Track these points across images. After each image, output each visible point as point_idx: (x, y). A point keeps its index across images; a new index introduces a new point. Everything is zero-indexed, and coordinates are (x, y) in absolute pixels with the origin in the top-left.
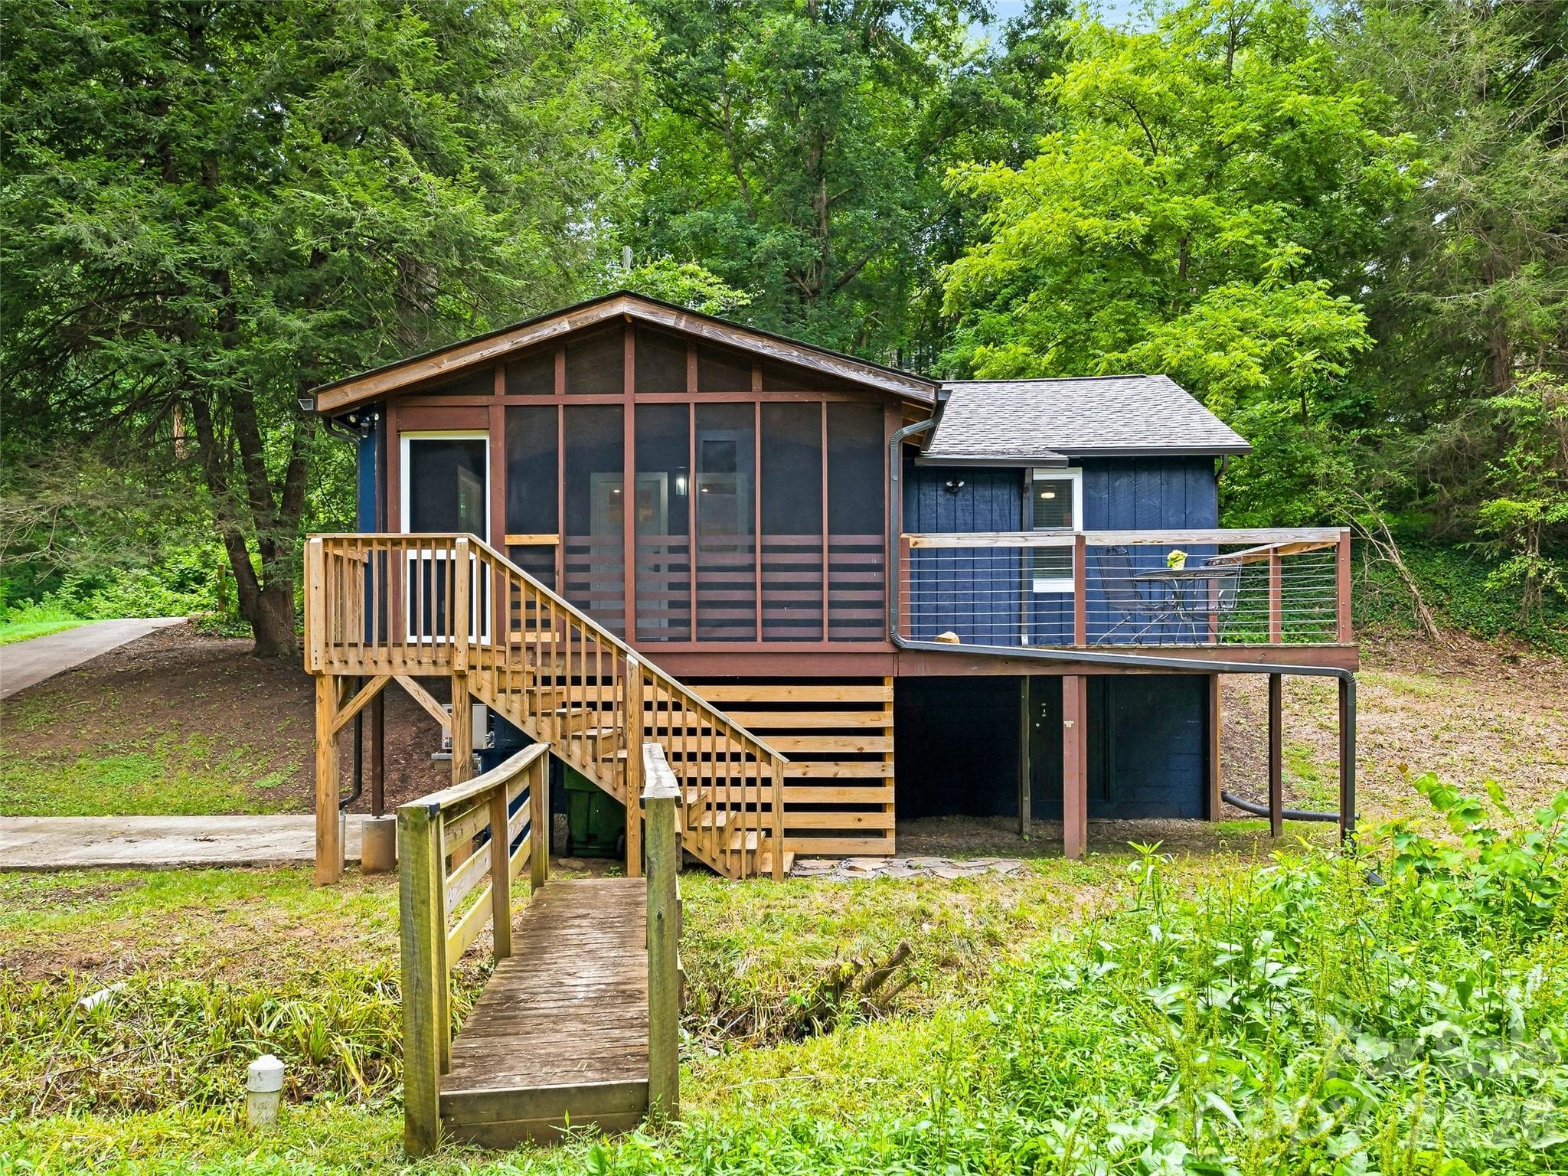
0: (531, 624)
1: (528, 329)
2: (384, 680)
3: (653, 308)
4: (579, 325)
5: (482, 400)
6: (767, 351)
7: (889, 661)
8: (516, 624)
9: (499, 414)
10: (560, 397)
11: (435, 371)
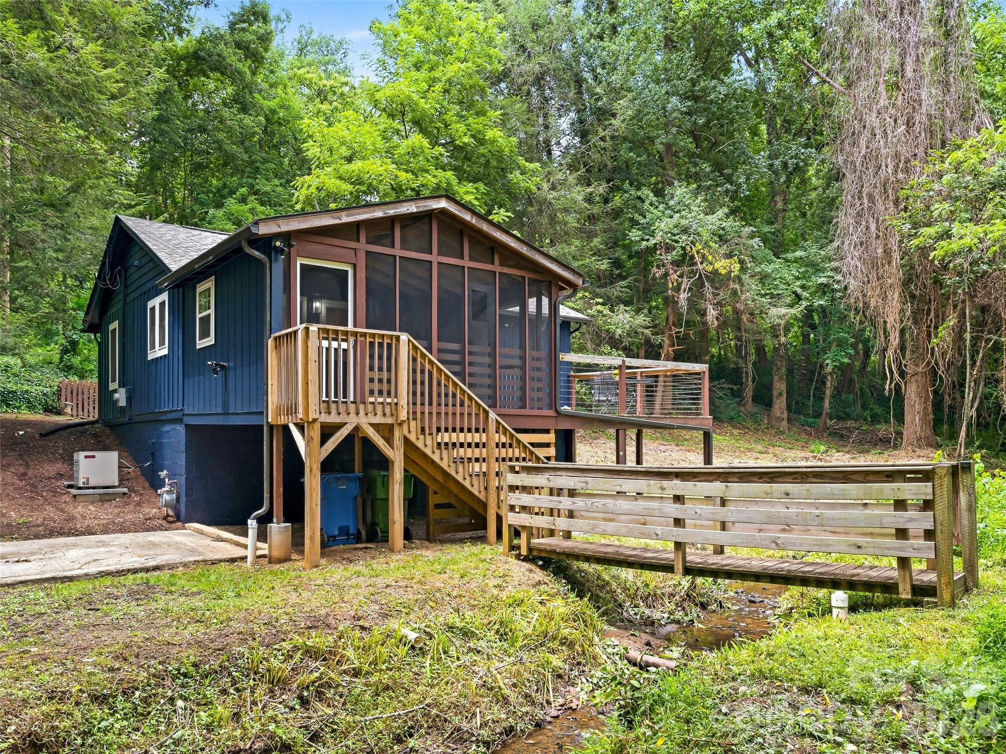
0: (381, 393)
1: (393, 206)
2: (353, 426)
3: (459, 208)
4: (421, 209)
5: (353, 244)
6: (512, 245)
7: (552, 421)
8: (372, 393)
9: (362, 256)
10: (398, 252)
11: (337, 221)
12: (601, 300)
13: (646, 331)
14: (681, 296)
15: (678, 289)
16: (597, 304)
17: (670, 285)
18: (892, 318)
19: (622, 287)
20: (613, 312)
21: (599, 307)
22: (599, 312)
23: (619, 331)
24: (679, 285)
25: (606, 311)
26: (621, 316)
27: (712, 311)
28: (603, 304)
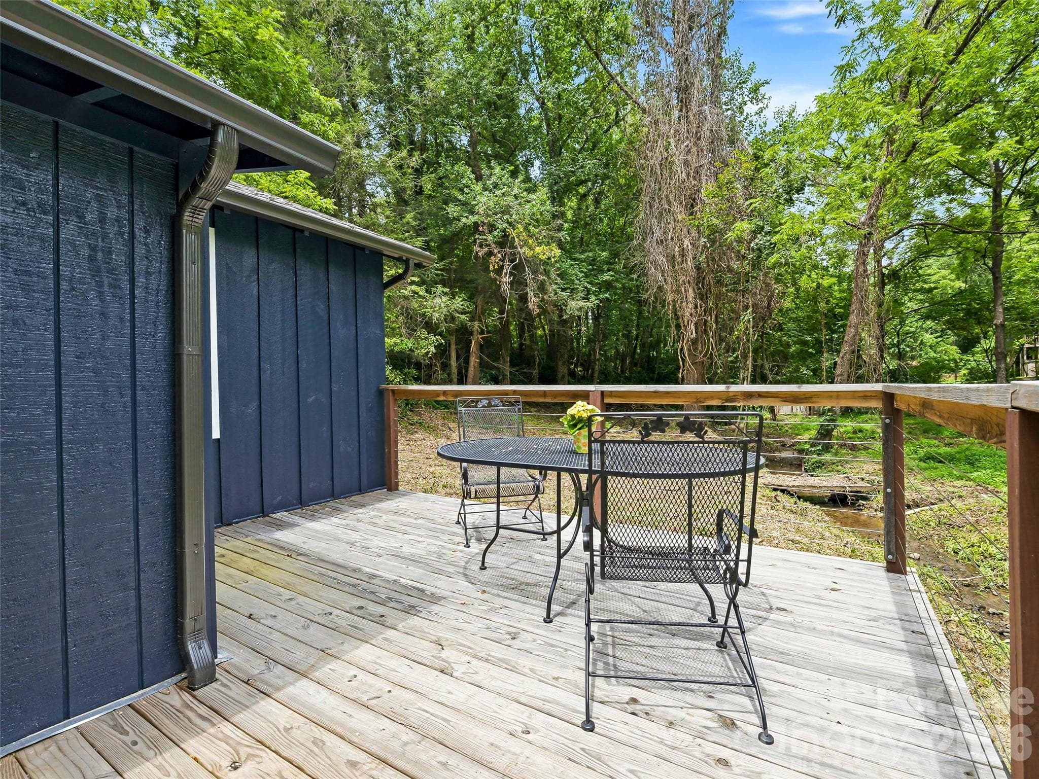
12: (416, 279)
13: (463, 317)
14: (504, 280)
15: (499, 271)
16: (413, 283)
17: (491, 268)
18: (687, 311)
19: (437, 270)
20: (430, 293)
21: (414, 287)
22: (415, 292)
23: (436, 315)
24: (502, 267)
25: (422, 292)
26: (438, 300)
27: (533, 298)
28: (418, 284)
